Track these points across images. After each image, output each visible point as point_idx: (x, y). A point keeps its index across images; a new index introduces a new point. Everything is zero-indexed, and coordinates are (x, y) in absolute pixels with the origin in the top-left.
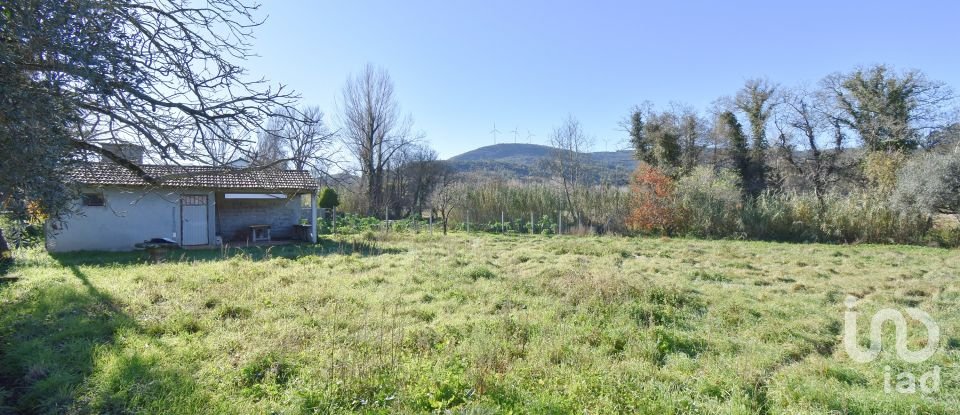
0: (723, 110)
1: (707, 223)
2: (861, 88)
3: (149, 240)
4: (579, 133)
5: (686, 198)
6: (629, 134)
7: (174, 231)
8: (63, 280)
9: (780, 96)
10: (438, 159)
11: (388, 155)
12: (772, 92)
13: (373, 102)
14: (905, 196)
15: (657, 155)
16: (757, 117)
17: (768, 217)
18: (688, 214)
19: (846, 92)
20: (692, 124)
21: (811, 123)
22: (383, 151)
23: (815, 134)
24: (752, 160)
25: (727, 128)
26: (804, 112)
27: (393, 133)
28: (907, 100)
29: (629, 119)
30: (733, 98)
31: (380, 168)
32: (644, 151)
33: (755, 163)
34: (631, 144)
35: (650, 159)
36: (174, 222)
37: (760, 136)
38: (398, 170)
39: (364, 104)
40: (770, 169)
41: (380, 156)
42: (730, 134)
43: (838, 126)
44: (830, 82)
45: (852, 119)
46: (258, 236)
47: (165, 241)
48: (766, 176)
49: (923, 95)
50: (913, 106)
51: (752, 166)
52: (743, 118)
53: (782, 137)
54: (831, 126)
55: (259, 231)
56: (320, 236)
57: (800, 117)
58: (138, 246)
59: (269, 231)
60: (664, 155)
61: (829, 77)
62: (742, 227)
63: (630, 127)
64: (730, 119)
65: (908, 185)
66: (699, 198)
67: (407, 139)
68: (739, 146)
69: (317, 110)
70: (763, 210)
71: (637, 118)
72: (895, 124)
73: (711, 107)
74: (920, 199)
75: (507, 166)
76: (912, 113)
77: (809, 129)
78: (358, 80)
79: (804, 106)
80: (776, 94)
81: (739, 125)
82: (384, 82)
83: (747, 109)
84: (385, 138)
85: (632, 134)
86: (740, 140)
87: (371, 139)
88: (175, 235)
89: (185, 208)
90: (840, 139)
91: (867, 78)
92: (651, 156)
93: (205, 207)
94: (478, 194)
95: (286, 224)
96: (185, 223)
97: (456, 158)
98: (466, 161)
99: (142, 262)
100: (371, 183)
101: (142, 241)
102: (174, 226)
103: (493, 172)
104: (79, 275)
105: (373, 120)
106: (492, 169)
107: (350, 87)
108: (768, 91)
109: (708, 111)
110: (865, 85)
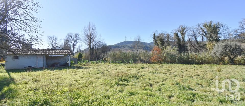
0: (175, 32)
1: (169, 60)
2: (207, 26)
3: (28, 66)
4: (140, 38)
5: (165, 54)
6: (152, 38)
7: (35, 64)
8: (5, 75)
9: (188, 29)
10: (107, 45)
11: (95, 45)
12: (186, 28)
13: (91, 32)
14: (214, 52)
15: (159, 44)
16: (182, 34)
17: (184, 58)
18: (165, 58)
19: (203, 28)
20: (168, 36)
21: (196, 35)
22: (94, 44)
23: (197, 38)
24: (182, 44)
25: (176, 37)
26: (194, 32)
27: (96, 39)
28: (218, 29)
29: (152, 35)
30: (177, 29)
31: (93, 48)
32: (156, 42)
33: (182, 45)
34: (153, 41)
35: (157, 45)
36: (35, 62)
37: (183, 38)
38: (98, 48)
39: (89, 32)
40: (187, 46)
41: (93, 45)
42: (177, 38)
43: (202, 36)
44: (199, 25)
45: (204, 34)
46: (56, 65)
47: (31, 67)
48: (185, 48)
49: (222, 28)
50: (219, 31)
51: (182, 46)
52: (179, 34)
53: (189, 39)
54: (201, 36)
55: (57, 64)
56: (71, 65)
57: (193, 34)
58: (25, 68)
59: (59, 64)
60: (160, 44)
61: (199, 24)
62: (177, 61)
63: (153, 37)
64: (177, 35)
65: (215, 50)
66: (168, 54)
67: (100, 40)
68: (179, 41)
69: (78, 34)
70: (182, 57)
71: (154, 35)
72: (214, 35)
73: (172, 32)
74: (217, 53)
75: (129, 46)
76: (219, 32)
77: (195, 36)
78: (87, 26)
79: (194, 31)
80: (187, 28)
81: (179, 36)
82: (94, 26)
83: (180, 32)
84: (94, 40)
85: (153, 39)
86: (179, 39)
87: (90, 41)
88: (35, 65)
89: (38, 59)
90: (203, 39)
91: (208, 24)
92: (158, 44)
93: (43, 59)
94: (116, 54)
95: (64, 62)
96: (38, 63)
97: (116, 45)
98: (118, 46)
99: (25, 71)
100: (91, 52)
101: (26, 67)
102: (35, 63)
103: (125, 48)
104: (9, 74)
105: (91, 36)
106: (125, 47)
107: (85, 28)
108: (185, 28)
109: (171, 33)
110: (208, 26)
